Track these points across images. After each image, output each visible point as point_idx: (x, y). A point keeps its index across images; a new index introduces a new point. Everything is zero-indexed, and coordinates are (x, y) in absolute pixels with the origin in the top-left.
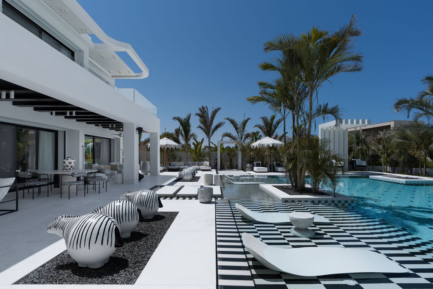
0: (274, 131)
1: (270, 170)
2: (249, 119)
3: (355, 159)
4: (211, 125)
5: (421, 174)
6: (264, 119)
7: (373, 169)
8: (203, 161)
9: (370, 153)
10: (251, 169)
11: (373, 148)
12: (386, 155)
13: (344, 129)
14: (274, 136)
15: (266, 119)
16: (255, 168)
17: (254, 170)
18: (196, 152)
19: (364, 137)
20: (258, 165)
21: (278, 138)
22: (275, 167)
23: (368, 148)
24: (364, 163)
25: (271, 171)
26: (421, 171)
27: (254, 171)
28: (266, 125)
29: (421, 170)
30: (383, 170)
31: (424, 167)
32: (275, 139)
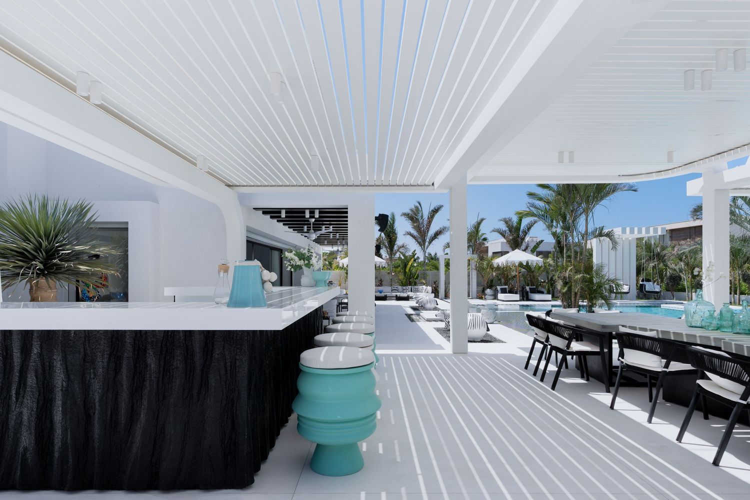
0: (523, 239)
1: (521, 298)
2: (482, 220)
3: (645, 283)
4: (428, 231)
5: (734, 302)
6: (507, 222)
7: (673, 296)
8: (415, 284)
9: (668, 273)
10: (492, 297)
11: (673, 266)
12: (690, 276)
13: (631, 239)
14: (523, 247)
15: (510, 220)
16: (501, 296)
17: (499, 298)
18: (405, 272)
19: (659, 251)
20: (504, 291)
21: (529, 249)
22: (529, 294)
23: (666, 266)
24: (657, 289)
25: (523, 300)
26: (734, 299)
27: (498, 300)
28: (510, 231)
29: (734, 297)
30: (687, 298)
31: (738, 293)
32: (525, 250)
